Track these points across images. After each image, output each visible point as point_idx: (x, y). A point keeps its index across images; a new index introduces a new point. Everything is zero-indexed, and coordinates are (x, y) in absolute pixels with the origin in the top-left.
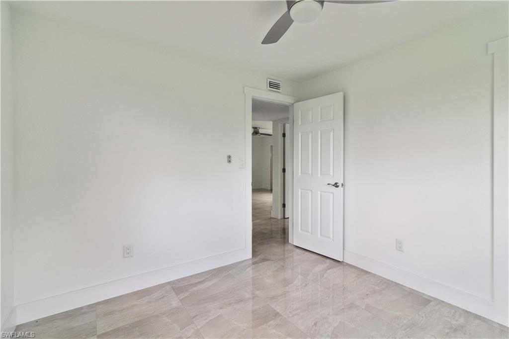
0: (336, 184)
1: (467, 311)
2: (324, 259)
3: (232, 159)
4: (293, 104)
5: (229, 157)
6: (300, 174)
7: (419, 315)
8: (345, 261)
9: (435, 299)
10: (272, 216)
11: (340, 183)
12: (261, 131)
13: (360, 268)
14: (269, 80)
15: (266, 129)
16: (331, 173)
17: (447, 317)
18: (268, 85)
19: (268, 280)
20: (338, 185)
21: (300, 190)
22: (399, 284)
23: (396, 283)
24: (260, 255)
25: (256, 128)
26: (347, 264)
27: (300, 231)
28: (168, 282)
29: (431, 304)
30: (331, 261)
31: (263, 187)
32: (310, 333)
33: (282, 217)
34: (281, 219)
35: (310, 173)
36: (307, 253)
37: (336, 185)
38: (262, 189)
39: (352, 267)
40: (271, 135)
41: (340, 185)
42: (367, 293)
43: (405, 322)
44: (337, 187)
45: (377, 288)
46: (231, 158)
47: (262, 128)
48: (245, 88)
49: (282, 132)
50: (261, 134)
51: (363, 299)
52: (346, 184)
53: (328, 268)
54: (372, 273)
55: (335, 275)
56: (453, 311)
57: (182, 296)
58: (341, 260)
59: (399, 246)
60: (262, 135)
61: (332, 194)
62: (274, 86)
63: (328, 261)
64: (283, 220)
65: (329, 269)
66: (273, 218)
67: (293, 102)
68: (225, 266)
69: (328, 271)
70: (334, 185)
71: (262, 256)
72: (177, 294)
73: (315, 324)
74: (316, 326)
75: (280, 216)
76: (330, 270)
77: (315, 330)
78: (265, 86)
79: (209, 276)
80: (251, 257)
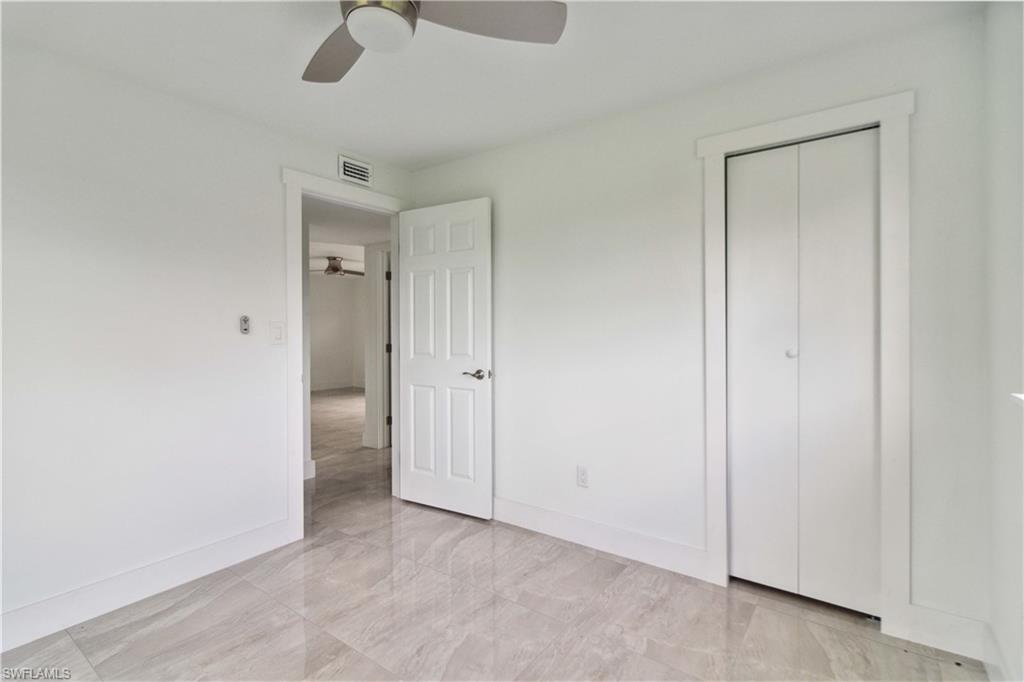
0: (479, 372)
1: (674, 574)
2: (457, 519)
3: (253, 324)
4: (398, 213)
5: (245, 320)
6: (412, 356)
7: (604, 594)
8: (495, 518)
9: (634, 562)
10: (365, 443)
11: (486, 368)
12: (345, 265)
13: (520, 528)
14: (342, 159)
15: (351, 260)
16: (470, 352)
17: (646, 588)
18: (342, 170)
19: (333, 581)
20: (482, 374)
21: (412, 388)
22: (581, 546)
23: (576, 545)
24: (324, 528)
25: (335, 259)
26: (500, 524)
27: (412, 468)
28: (66, 630)
29: (625, 571)
30: (471, 522)
31: (355, 385)
32: (406, 670)
33: (386, 444)
34: (384, 448)
35: (432, 351)
36: (427, 513)
37: (478, 375)
38: (352, 388)
39: (507, 528)
40: (362, 274)
41: (486, 376)
42: (526, 571)
43: (581, 611)
44: (480, 377)
45: (543, 559)
46: (250, 322)
47: (346, 260)
48: (284, 170)
49: (386, 270)
50: (346, 271)
51: (516, 583)
52: (498, 372)
53: (463, 537)
54: (540, 534)
55: (475, 548)
56: (655, 577)
57: (102, 656)
58: (488, 517)
59: (582, 480)
60: (347, 275)
61: (471, 393)
62: (354, 172)
63: (465, 522)
64: (387, 451)
65: (462, 539)
66: (367, 448)
67: (397, 210)
68: (234, 566)
69: (462, 542)
70: (474, 375)
71: (329, 530)
72: (87, 654)
73: (419, 652)
74: (419, 655)
75: (380, 444)
76: (467, 539)
77: (418, 662)
78: (334, 170)
79: (188, 594)
80: (301, 536)
